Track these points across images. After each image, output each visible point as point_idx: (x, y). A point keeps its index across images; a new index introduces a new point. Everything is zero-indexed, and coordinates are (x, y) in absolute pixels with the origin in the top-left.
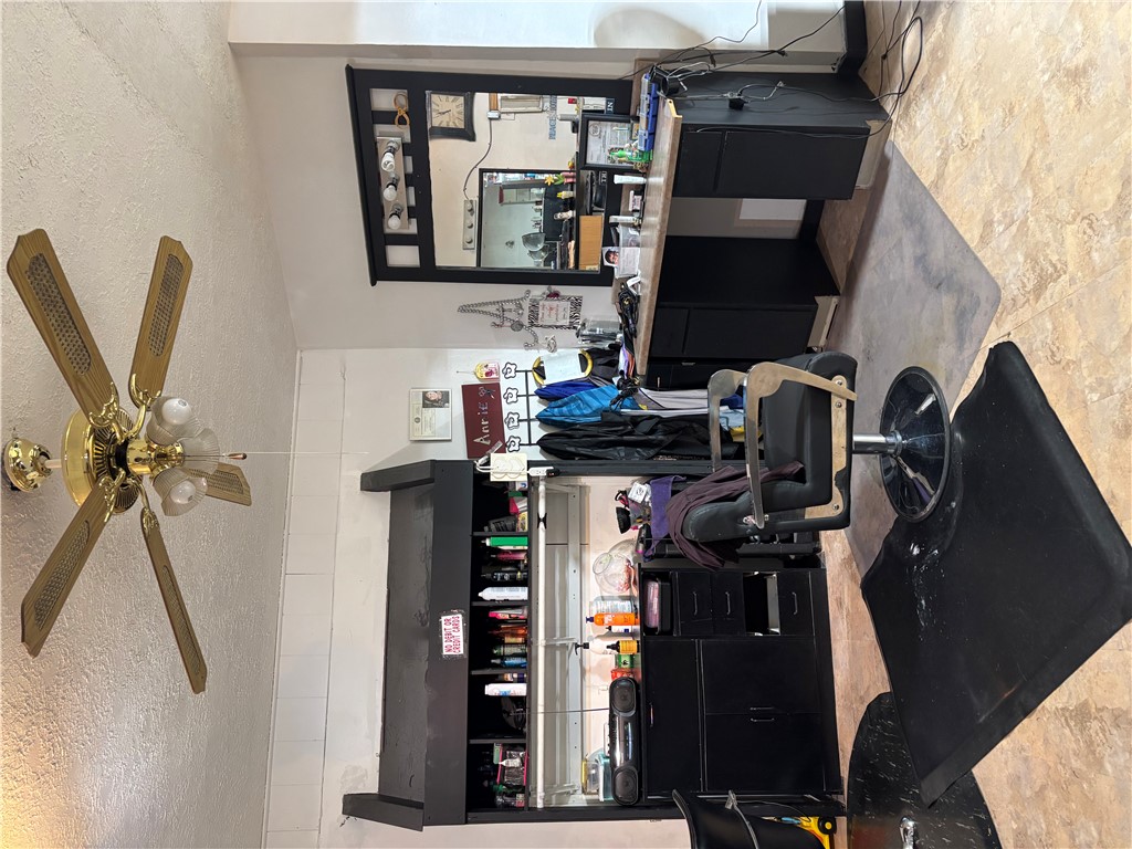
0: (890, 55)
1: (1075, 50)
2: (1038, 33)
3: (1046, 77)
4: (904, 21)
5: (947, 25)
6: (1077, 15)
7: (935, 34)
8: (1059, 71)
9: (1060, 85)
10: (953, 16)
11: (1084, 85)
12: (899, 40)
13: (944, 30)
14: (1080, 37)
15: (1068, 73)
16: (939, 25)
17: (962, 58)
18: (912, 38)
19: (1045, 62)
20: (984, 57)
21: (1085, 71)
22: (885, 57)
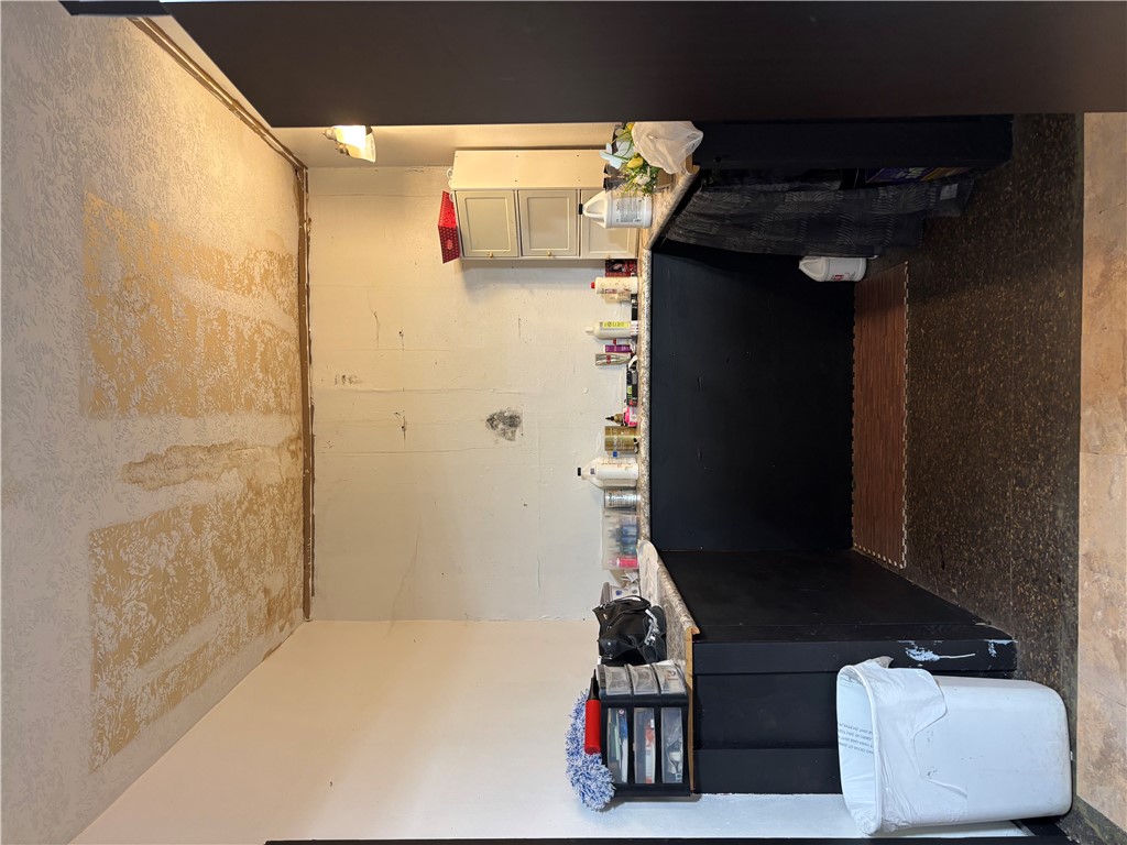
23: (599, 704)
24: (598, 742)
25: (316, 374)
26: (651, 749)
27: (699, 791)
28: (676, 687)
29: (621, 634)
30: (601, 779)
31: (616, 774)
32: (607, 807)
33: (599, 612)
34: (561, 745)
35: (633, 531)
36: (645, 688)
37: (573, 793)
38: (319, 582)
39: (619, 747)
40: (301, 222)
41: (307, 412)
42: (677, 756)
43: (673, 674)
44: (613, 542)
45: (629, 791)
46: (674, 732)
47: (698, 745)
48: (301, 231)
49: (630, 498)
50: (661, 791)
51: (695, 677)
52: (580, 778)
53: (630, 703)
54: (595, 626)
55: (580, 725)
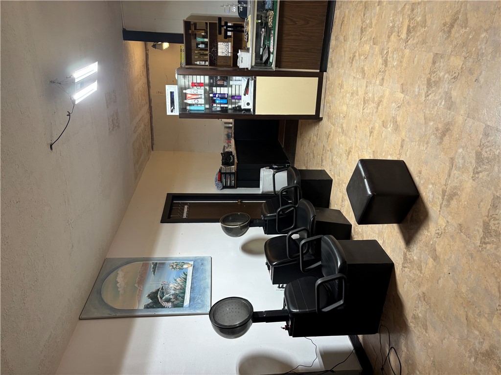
0: (385, 368)
1: (481, 343)
2: (457, 340)
3: (473, 360)
4: (385, 351)
5: (408, 347)
6: (473, 328)
7: (404, 353)
8: (478, 355)
9: (483, 362)
10: (409, 343)
11: (496, 359)
12: (386, 360)
13: (408, 350)
14: (480, 336)
15: (483, 355)
16: (404, 348)
17: (423, 361)
18: (392, 358)
19: (468, 353)
20: (434, 358)
21: (493, 352)
22: (382, 369)
23: (221, 173)
24: (220, 180)
25: (151, 91)
26: (229, 181)
27: (237, 187)
28: (234, 171)
29: (226, 159)
30: (221, 185)
31: (223, 184)
32: (221, 189)
33: (222, 154)
34: (214, 180)
35: (230, 134)
36: (228, 171)
37: (216, 187)
38: (155, 142)
39: (224, 180)
40: (146, 50)
41: (150, 101)
42: (233, 182)
43: (233, 168)
44: (226, 136)
45: (225, 187)
46: (233, 178)
47: (237, 180)
48: (146, 53)
49: (231, 125)
50: (231, 187)
51: (237, 169)
52: (217, 185)
53: (225, 174)
54: (221, 157)
55: (217, 177)
